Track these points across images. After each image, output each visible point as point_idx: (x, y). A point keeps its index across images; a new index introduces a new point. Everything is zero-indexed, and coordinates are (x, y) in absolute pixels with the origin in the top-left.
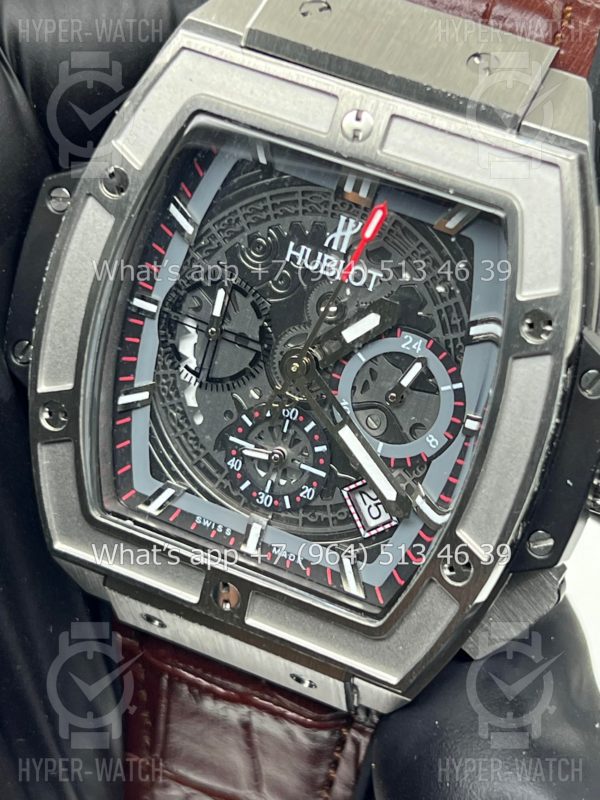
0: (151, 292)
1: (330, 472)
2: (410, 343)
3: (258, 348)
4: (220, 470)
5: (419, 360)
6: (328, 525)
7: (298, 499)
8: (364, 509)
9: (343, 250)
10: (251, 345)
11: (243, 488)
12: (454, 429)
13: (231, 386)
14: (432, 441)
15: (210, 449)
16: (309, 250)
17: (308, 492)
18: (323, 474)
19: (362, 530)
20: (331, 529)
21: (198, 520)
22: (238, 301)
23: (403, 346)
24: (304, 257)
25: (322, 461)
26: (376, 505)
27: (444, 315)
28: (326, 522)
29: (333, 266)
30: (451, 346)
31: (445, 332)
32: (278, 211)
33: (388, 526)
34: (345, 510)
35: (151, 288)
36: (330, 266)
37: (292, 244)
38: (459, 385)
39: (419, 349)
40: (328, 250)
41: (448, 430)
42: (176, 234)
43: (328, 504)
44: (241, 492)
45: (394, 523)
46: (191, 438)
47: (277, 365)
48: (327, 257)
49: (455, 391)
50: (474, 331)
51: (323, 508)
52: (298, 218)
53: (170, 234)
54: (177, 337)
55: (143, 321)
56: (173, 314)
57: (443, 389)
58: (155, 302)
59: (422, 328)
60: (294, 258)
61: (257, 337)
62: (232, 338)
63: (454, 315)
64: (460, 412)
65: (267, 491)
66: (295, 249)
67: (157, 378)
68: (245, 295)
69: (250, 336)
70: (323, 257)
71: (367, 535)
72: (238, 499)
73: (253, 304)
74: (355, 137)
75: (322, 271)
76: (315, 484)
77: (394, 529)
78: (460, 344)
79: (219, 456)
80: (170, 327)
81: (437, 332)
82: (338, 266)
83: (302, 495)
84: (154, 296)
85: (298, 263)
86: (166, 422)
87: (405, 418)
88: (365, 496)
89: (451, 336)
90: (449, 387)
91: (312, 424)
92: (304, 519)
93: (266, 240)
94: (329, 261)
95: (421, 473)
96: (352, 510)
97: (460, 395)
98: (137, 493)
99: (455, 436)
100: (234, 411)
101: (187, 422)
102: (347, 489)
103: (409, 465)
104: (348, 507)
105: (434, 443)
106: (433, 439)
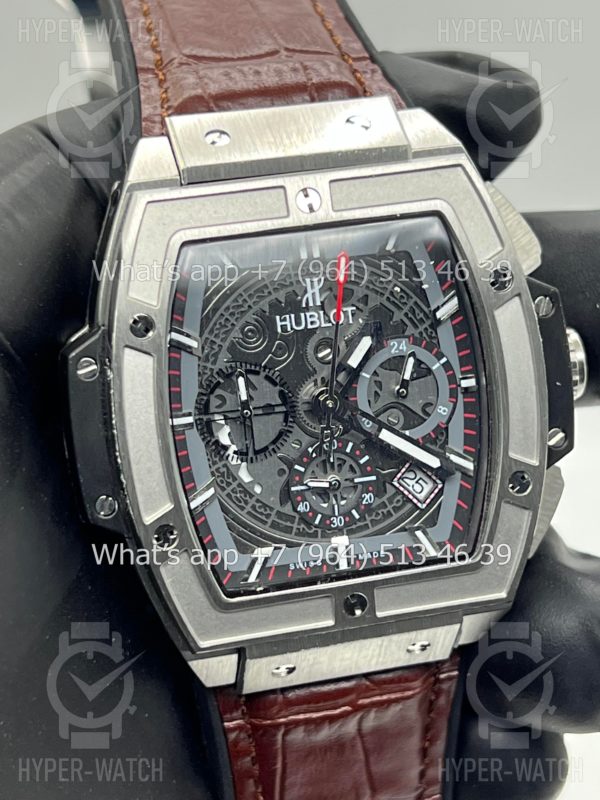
0: (180, 409)
1: (377, 474)
2: (397, 346)
3: (283, 409)
4: (291, 519)
5: (410, 356)
6: (392, 515)
7: (363, 507)
8: (410, 489)
9: (319, 303)
10: (277, 409)
11: (317, 522)
12: (453, 394)
13: (276, 449)
14: (443, 410)
15: (278, 507)
16: (293, 316)
17: (368, 497)
18: (374, 478)
19: (419, 505)
20: (395, 516)
21: (292, 567)
22: (254, 382)
23: (393, 351)
24: (291, 322)
25: (369, 468)
26: (417, 482)
27: (410, 315)
28: (389, 514)
29: (315, 319)
30: (424, 335)
31: (416, 327)
32: (255, 299)
33: (436, 491)
34: (399, 497)
35: (179, 406)
36: (315, 320)
37: (278, 318)
38: (444, 360)
39: (405, 348)
40: (307, 308)
41: (450, 397)
42: (183, 353)
43: (384, 499)
44: (316, 527)
45: (440, 486)
46: (260, 507)
47: (303, 415)
48: (308, 314)
49: (443, 365)
50: (439, 315)
51: (384, 505)
52: (273, 297)
53: (178, 356)
54: (216, 434)
55: (184, 434)
56: (205, 418)
57: (434, 368)
58: (190, 414)
59: (399, 332)
60: (284, 328)
61: (279, 402)
62: (260, 412)
63: (417, 311)
64: (452, 379)
65: (337, 514)
66: (281, 321)
67: (213, 474)
68: (257, 373)
69: (273, 403)
70: (305, 316)
71: (424, 506)
72: (315, 535)
73: (267, 378)
74: (311, 209)
75: (310, 326)
76: (371, 488)
77: (442, 490)
78: (430, 330)
79: (288, 509)
80: (207, 429)
81: (410, 330)
82: (319, 318)
83: (364, 502)
84: (184, 411)
85: (289, 329)
86: (233, 505)
87: (415, 404)
88: (406, 480)
89: (421, 328)
90: (438, 365)
91: (351, 445)
92: (372, 521)
93: (254, 325)
94: (311, 316)
95: (443, 438)
96: (406, 493)
97: (447, 366)
98: (233, 573)
99: (457, 399)
100: (285, 467)
101: (251, 496)
102: (396, 479)
103: (433, 436)
104: (402, 493)
105: (444, 411)
106: (443, 409)
